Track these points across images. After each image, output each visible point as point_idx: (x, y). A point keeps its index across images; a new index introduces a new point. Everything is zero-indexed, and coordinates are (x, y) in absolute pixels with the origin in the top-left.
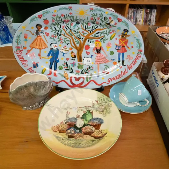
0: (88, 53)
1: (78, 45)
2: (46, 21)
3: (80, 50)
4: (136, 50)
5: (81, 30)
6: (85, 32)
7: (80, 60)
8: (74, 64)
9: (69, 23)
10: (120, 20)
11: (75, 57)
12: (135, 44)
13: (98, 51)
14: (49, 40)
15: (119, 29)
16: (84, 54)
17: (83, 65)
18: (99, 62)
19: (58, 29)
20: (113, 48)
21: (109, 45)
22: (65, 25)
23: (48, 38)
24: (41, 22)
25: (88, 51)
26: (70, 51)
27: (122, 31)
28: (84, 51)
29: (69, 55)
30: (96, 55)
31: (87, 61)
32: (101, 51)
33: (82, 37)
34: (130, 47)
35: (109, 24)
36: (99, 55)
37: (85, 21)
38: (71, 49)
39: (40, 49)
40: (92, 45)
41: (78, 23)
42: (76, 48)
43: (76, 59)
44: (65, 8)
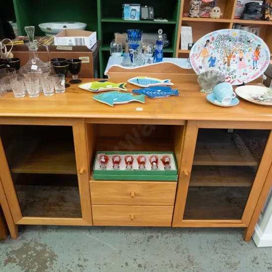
0: (234, 61)
1: (228, 55)
2: (213, 39)
3: (229, 58)
4: (265, 58)
5: (231, 45)
6: (234, 47)
7: (229, 65)
8: (224, 68)
9: (225, 41)
10: (256, 39)
11: (226, 63)
12: (265, 54)
13: (241, 60)
14: (211, 51)
15: (255, 44)
16: (231, 61)
17: (230, 69)
18: (240, 67)
19: (217, 44)
20: (250, 58)
21: (247, 56)
22: (222, 41)
23: (211, 50)
24: (210, 39)
25: (234, 59)
26: (223, 59)
27: (257, 46)
28: (232, 59)
29: (222, 62)
30: (239, 62)
31: (233, 66)
32: (243, 59)
33: (231, 50)
34: (261, 56)
35: (249, 41)
36: (241, 62)
37: (235, 40)
38: (224, 57)
39: (204, 57)
40: (237, 55)
41: (230, 41)
42: (227, 56)
43: (226, 64)
44: (226, 31)
